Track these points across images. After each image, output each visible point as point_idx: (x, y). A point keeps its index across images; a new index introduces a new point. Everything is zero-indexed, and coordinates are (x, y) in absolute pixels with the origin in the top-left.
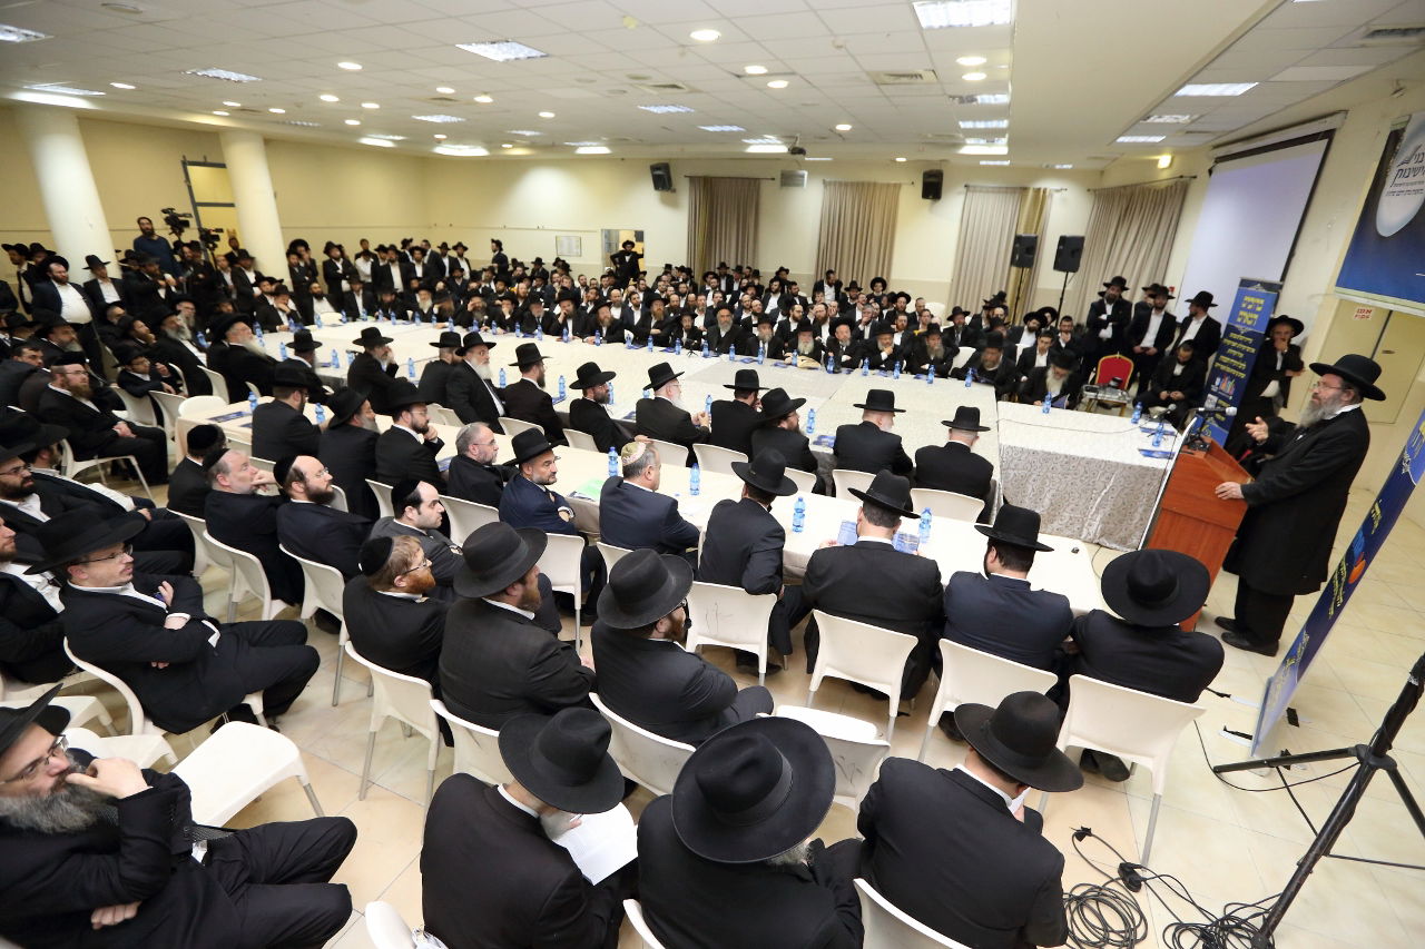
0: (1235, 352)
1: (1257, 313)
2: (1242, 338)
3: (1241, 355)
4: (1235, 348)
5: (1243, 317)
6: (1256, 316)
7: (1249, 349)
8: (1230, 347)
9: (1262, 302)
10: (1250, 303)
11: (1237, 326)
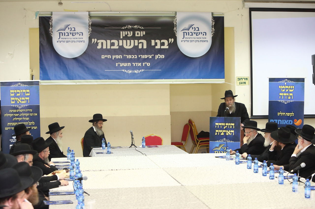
0: (20, 119)
1: (27, 96)
2: (21, 111)
3: (28, 119)
4: (17, 117)
5: (16, 101)
6: (28, 98)
7: (31, 114)
8: (14, 117)
9: (28, 91)
10: (19, 93)
11: (13, 106)
